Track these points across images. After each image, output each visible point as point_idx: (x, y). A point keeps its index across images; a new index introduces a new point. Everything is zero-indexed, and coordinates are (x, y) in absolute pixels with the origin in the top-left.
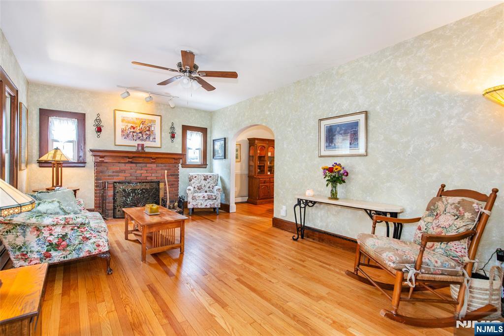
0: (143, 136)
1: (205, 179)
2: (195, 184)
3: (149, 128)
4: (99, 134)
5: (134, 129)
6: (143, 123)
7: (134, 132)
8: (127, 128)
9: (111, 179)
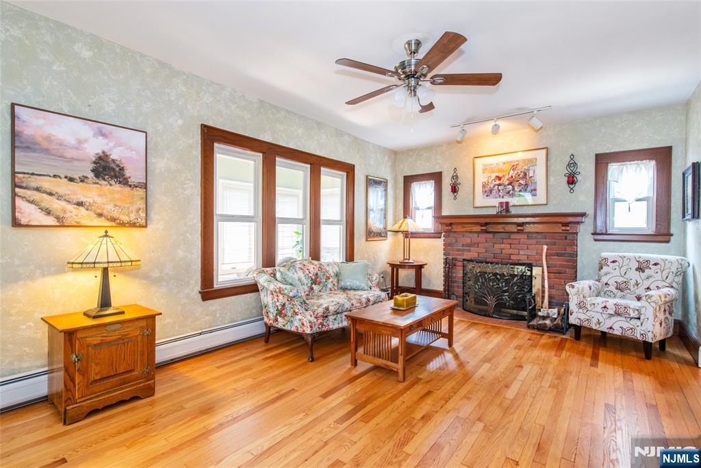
0: (513, 189)
1: (640, 269)
2: (610, 276)
3: (525, 174)
4: (455, 194)
5: (500, 180)
6: (514, 168)
7: (499, 185)
8: (490, 181)
9: (460, 255)
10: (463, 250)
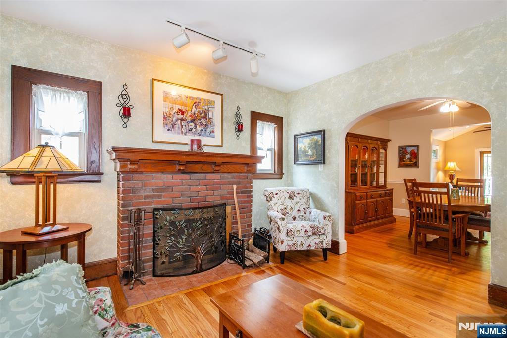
0: (196, 127)
1: (291, 198)
2: (277, 205)
3: (206, 114)
4: (126, 120)
5: (183, 113)
6: (196, 105)
7: (182, 120)
8: (172, 113)
9: (149, 204)
10: (152, 197)
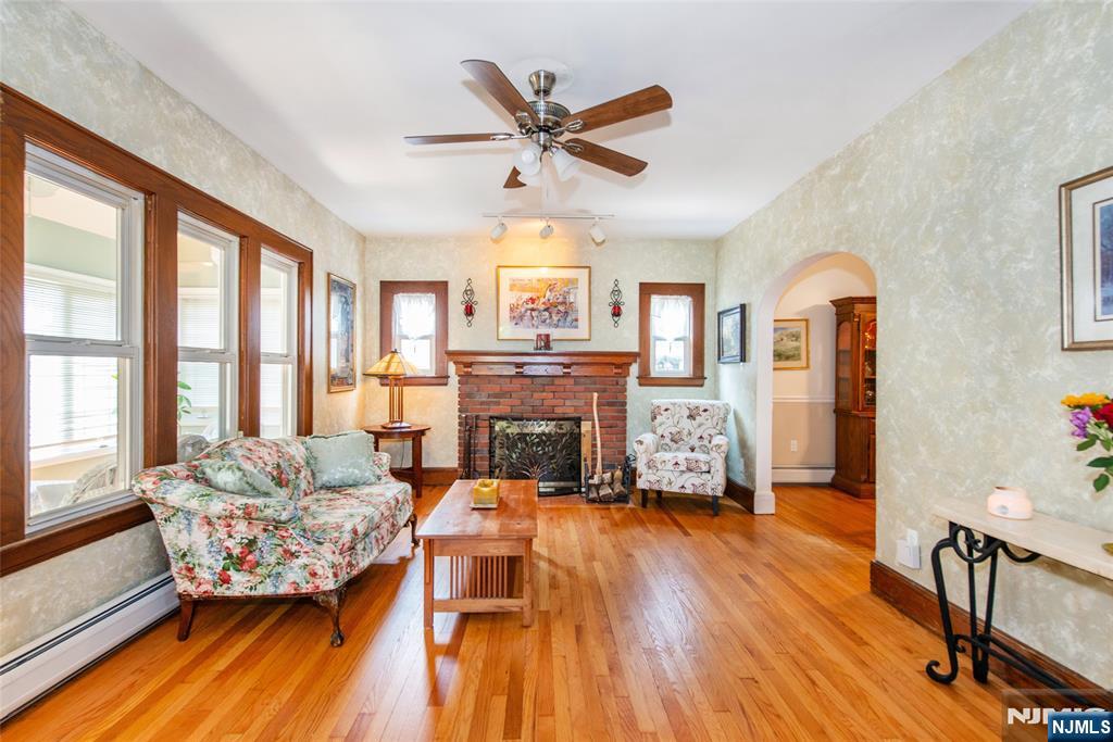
0: (551, 317)
1: (691, 417)
2: (664, 426)
3: (565, 298)
4: (470, 318)
5: (533, 303)
6: (551, 288)
7: (533, 310)
8: (520, 303)
9: (484, 410)
10: (488, 403)
